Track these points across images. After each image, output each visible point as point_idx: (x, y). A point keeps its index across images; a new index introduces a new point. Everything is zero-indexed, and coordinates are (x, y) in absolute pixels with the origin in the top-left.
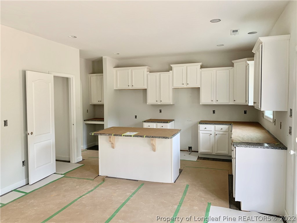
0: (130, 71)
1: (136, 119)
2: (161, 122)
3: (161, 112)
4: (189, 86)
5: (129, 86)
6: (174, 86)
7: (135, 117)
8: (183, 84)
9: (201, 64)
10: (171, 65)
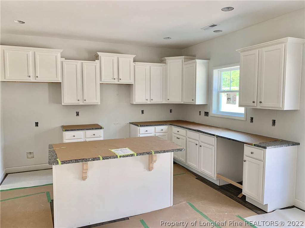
0: (31, 54)
1: (37, 127)
2: (93, 129)
3: (78, 114)
4: (121, 82)
5: (30, 77)
6: (102, 80)
7: (34, 124)
8: (115, 79)
9: (134, 56)
10: (99, 53)
